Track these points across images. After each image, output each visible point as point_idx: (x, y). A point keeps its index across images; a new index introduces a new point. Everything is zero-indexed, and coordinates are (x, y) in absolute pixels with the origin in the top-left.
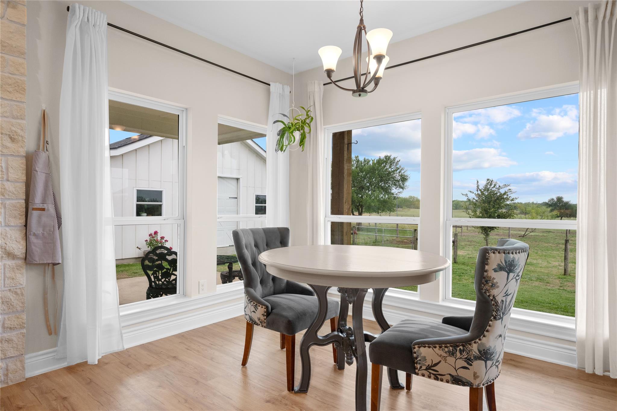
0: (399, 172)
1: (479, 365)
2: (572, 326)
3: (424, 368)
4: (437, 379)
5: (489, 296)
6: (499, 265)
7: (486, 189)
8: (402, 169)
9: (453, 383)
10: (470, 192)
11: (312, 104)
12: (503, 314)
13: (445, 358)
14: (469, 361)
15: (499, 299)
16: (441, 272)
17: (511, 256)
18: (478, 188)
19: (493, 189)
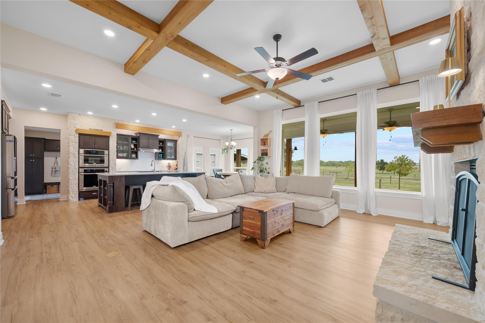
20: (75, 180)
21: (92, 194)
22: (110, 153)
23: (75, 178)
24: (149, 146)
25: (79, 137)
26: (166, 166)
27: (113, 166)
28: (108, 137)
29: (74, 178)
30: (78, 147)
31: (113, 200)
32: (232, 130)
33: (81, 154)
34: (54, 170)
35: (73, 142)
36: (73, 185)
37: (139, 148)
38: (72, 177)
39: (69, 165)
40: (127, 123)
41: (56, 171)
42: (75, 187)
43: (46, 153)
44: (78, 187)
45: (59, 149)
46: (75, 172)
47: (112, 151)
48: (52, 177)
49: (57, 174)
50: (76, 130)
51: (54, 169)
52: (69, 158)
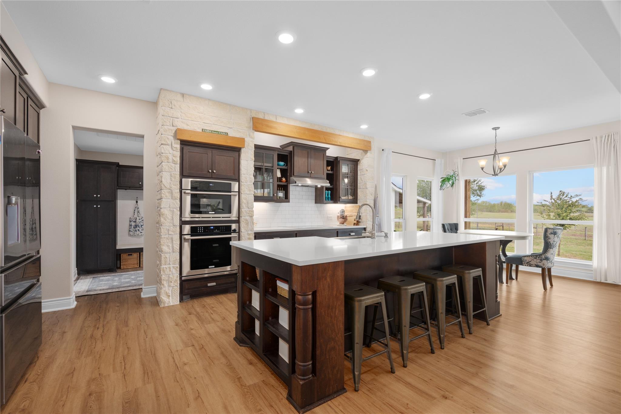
0: (477, 183)
1: (545, 262)
2: (592, 264)
3: (526, 263)
4: (530, 266)
5: (548, 241)
6: (551, 233)
7: (559, 198)
8: (479, 181)
9: (536, 267)
10: (545, 200)
11: (456, 168)
12: (553, 247)
13: (533, 260)
14: (541, 260)
15: (551, 242)
16: (530, 237)
17: (555, 230)
18: (552, 198)
19: (565, 198)
20: (173, 252)
21: (207, 287)
22: (242, 188)
23: (173, 249)
24: (310, 172)
25: (182, 150)
26: (336, 217)
27: (246, 217)
28: (238, 150)
29: (171, 248)
30: (179, 173)
31: (314, 358)
32: (499, 128)
33: (184, 191)
34: (133, 224)
35: (170, 163)
36: (168, 266)
37: (291, 176)
38: (168, 246)
39: (160, 217)
40: (273, 119)
41: (136, 226)
42: (174, 271)
43: (120, 193)
44: (178, 269)
45: (140, 183)
46: (172, 233)
47: (246, 183)
48: (130, 238)
49: (138, 232)
50: (176, 131)
51: (134, 222)
52: (160, 199)
